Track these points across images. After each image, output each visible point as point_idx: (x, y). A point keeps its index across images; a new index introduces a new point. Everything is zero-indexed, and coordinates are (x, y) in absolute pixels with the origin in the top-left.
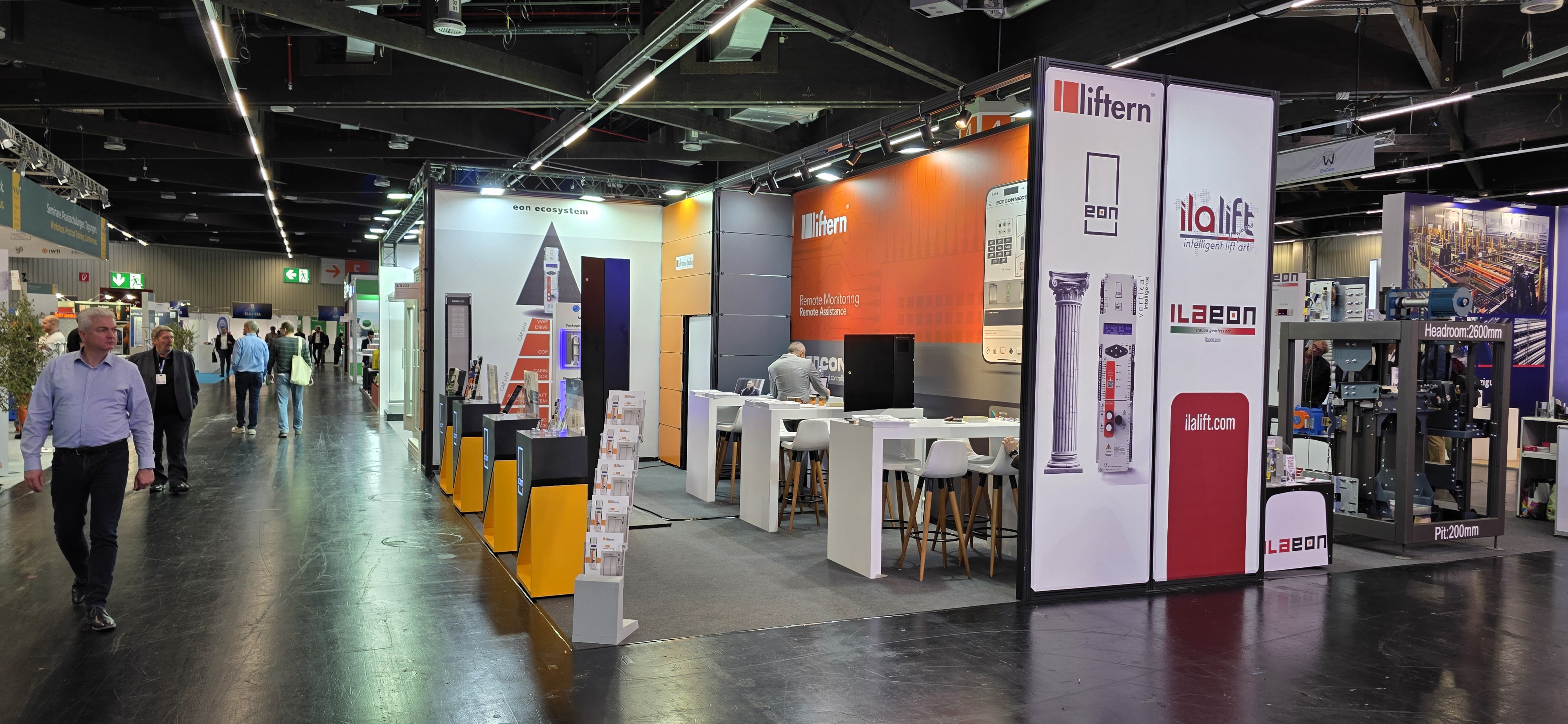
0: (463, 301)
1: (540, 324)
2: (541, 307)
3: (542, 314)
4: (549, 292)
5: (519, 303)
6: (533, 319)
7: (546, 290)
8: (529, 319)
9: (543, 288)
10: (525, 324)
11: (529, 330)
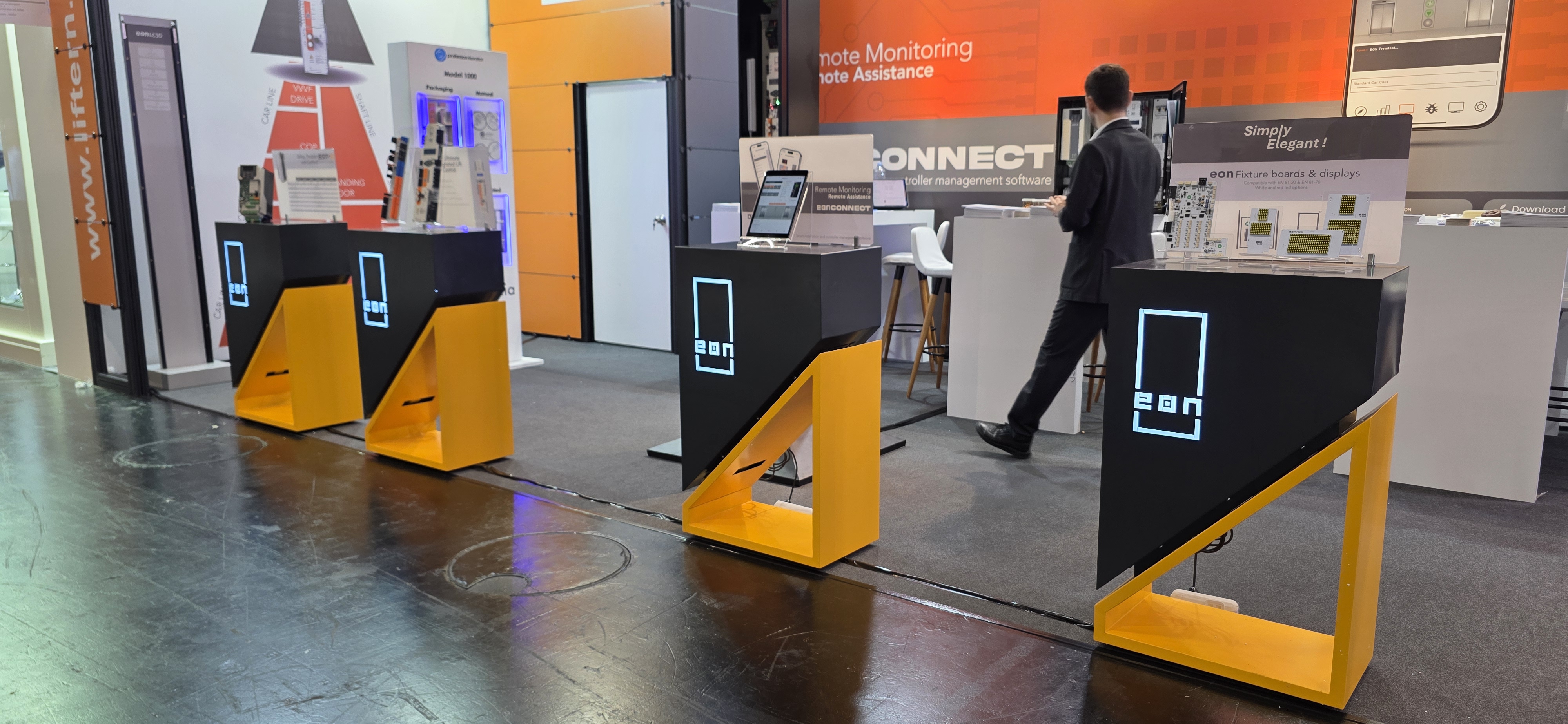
0: (159, 36)
1: (298, 93)
2: (296, 61)
3: (299, 72)
4: (309, 31)
5: (257, 49)
6: (285, 83)
7: (303, 28)
8: (278, 83)
9: (298, 23)
10: (272, 92)
11: (281, 103)
